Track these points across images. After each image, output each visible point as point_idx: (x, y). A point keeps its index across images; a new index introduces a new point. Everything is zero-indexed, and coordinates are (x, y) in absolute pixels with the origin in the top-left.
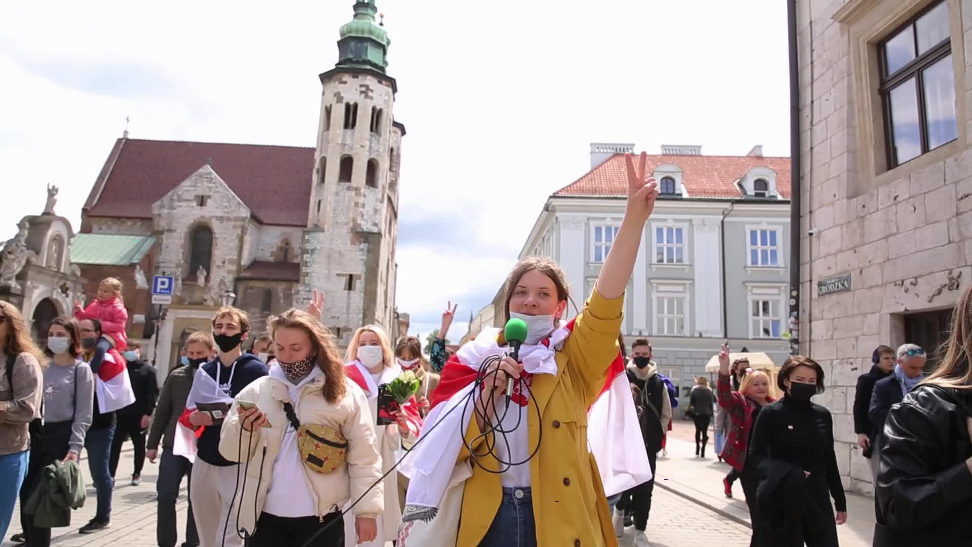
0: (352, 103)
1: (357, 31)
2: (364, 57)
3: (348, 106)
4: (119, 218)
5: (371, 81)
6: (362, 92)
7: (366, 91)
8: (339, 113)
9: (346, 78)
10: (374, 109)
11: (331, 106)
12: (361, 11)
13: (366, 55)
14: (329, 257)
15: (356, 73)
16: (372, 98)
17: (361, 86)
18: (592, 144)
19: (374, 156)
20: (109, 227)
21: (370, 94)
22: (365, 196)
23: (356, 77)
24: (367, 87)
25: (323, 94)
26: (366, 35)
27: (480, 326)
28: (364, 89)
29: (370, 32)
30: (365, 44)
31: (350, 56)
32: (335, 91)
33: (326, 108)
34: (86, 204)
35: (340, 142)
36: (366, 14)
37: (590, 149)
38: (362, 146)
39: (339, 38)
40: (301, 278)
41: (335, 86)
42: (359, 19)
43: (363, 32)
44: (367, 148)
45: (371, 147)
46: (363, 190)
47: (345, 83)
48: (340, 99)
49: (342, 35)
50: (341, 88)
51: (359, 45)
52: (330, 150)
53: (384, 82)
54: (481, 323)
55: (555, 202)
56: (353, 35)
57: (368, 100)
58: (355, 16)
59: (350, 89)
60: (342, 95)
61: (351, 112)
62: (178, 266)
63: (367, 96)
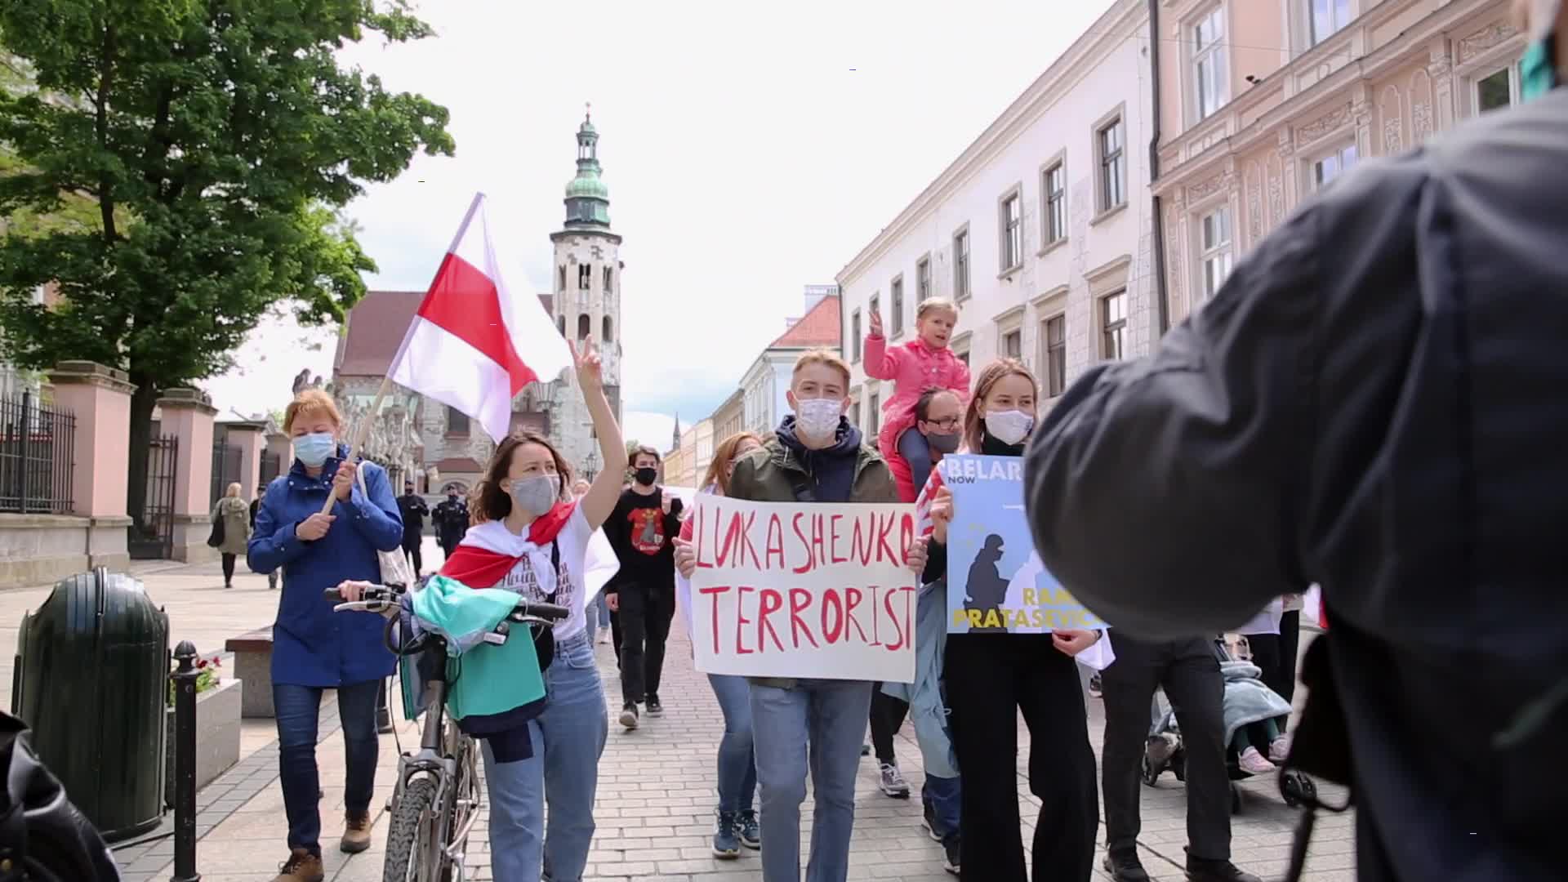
0: (585, 264)
1: (583, 190)
2: (592, 217)
3: (581, 267)
4: (370, 376)
5: (601, 242)
6: (593, 253)
7: (597, 252)
8: (573, 273)
9: (578, 239)
10: (605, 268)
11: (565, 266)
12: (585, 167)
13: (594, 214)
14: (575, 409)
15: (586, 235)
16: (601, 258)
17: (593, 247)
18: (807, 286)
19: (608, 313)
20: (361, 385)
21: (601, 255)
22: (602, 351)
23: (586, 238)
24: (597, 248)
25: (556, 253)
26: (593, 195)
27: (696, 444)
28: (595, 250)
29: (596, 191)
30: (592, 203)
31: (579, 216)
32: (569, 252)
33: (560, 268)
34: (335, 363)
35: (577, 301)
36: (589, 170)
37: (804, 291)
38: (598, 305)
39: (565, 197)
40: (552, 429)
41: (566, 247)
42: (584, 177)
43: (589, 191)
44: (601, 306)
45: (604, 305)
46: (600, 347)
47: (577, 244)
48: (573, 261)
49: (568, 193)
50: (574, 250)
51: (586, 204)
52: (567, 310)
53: (612, 240)
54: (696, 440)
55: (770, 355)
56: (581, 195)
57: (600, 261)
58: (579, 171)
59: (582, 251)
60: (576, 256)
61: (585, 270)
62: (440, 422)
63: (599, 258)
